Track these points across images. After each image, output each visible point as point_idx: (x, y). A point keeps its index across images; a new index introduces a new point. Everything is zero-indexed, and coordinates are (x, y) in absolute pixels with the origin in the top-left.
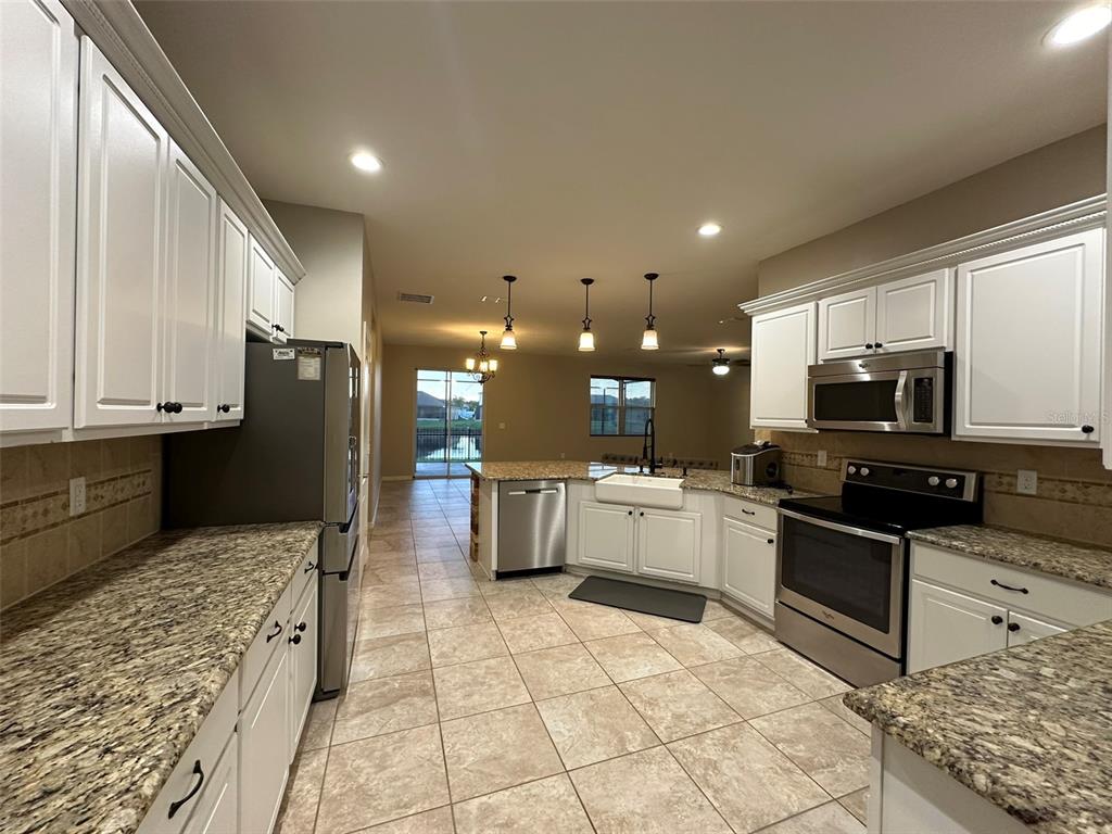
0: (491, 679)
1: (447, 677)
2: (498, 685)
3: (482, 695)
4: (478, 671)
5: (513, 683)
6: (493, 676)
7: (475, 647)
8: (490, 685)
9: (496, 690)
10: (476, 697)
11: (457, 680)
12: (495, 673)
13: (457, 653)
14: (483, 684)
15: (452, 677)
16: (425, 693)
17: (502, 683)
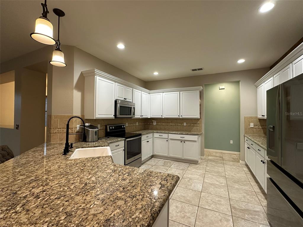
0: (210, 202)
1: (226, 210)
2: (209, 199)
3: (215, 199)
4: (214, 206)
5: (204, 198)
6: (209, 202)
7: (211, 217)
8: (211, 200)
9: (210, 198)
10: (217, 199)
11: (222, 207)
12: (208, 203)
13: (220, 218)
14: (213, 202)
15: (224, 209)
16: (234, 208)
17: (207, 199)
